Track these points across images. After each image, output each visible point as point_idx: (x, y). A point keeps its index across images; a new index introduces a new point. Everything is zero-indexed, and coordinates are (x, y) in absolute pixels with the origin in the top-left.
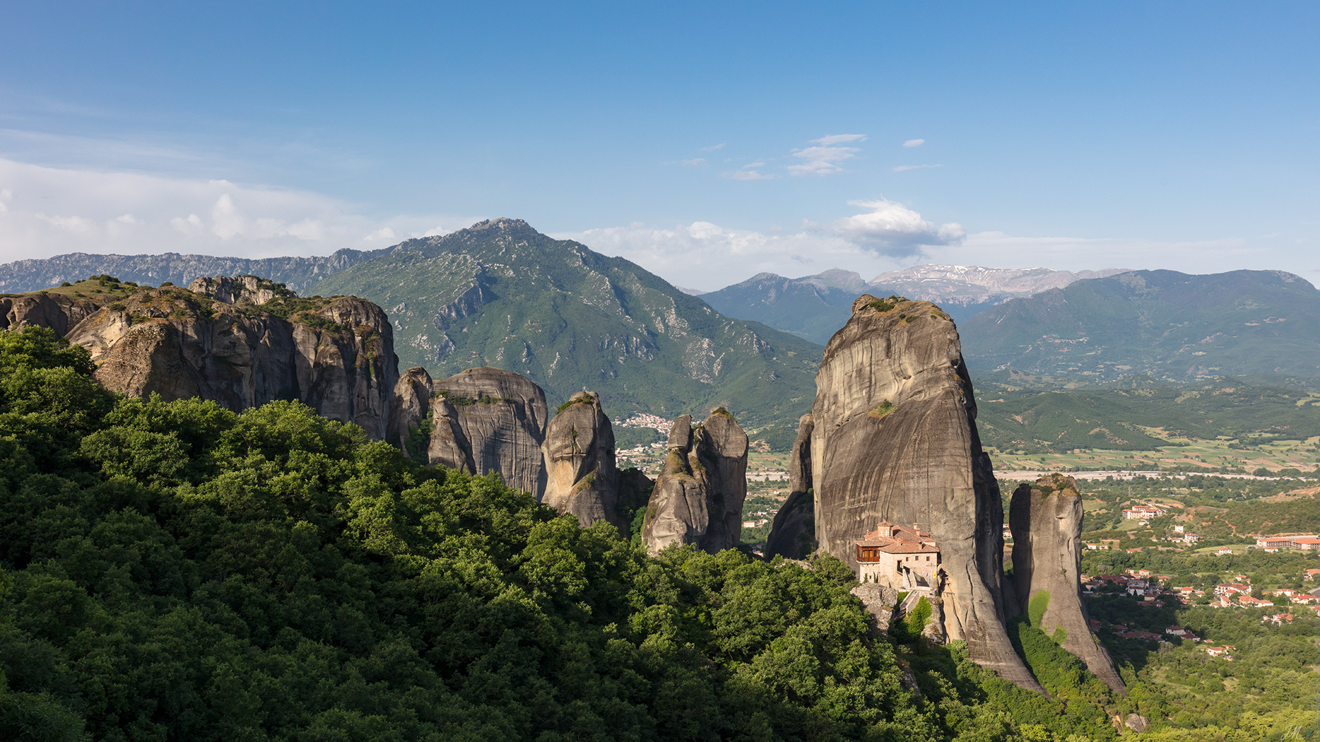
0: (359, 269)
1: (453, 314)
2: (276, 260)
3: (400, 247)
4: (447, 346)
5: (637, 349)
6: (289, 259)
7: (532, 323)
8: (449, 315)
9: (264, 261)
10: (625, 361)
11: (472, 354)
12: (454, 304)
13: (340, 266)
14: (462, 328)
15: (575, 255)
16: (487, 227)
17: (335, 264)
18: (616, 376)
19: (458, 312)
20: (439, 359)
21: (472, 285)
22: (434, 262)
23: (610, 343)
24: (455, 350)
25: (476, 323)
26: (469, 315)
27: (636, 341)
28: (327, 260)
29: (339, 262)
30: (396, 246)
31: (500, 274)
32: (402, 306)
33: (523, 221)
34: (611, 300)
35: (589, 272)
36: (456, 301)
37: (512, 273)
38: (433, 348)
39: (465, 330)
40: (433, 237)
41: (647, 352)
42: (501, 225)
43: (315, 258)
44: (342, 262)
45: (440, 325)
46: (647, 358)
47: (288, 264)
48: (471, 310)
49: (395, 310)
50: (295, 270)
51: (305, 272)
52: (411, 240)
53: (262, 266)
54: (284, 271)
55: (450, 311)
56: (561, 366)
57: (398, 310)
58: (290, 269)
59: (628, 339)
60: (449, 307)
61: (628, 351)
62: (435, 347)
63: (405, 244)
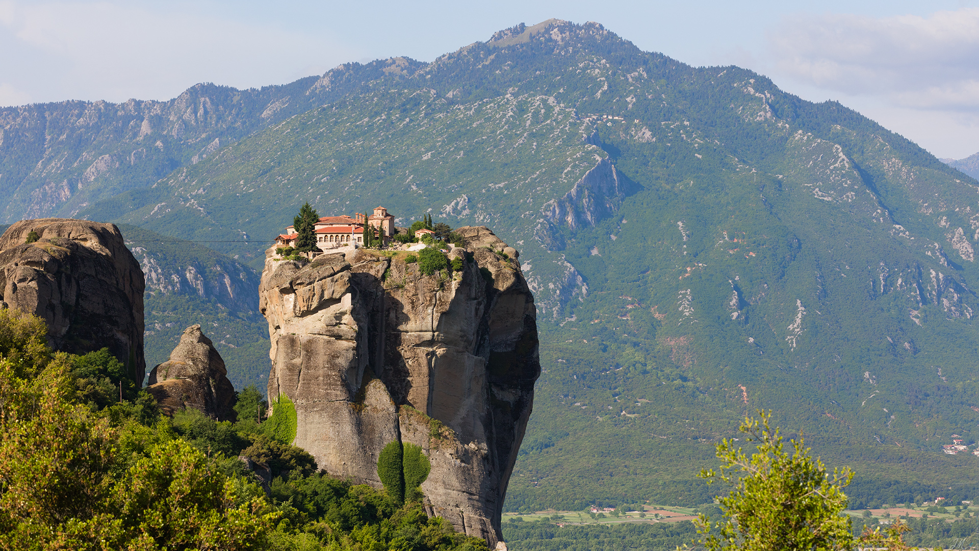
0: (304, 126)
1: (570, 219)
2: (52, 106)
3: (326, 82)
4: (572, 285)
5: (939, 295)
6: (81, 105)
7: (732, 238)
8: (562, 221)
9: (29, 109)
10: (925, 320)
11: (625, 302)
12: (569, 196)
13: (196, 120)
14: (590, 248)
15: (752, 98)
16: (524, 38)
17: (186, 116)
18: (916, 351)
19: (578, 215)
20: (561, 312)
21: (599, 158)
22: (478, 111)
23: (890, 281)
24: (589, 294)
25: (613, 237)
26: (598, 221)
27: (937, 277)
28: (168, 106)
29: (195, 112)
30: (318, 77)
31: (622, 135)
32: (462, 200)
33: (601, 27)
34: (856, 191)
35: (791, 134)
36: (573, 191)
37: (648, 134)
38: (547, 289)
39: (595, 252)
40: (394, 61)
41: (960, 300)
42: (555, 34)
43: (138, 103)
44: (201, 111)
45: (548, 241)
46: (962, 314)
47: (79, 116)
48: (602, 214)
49: (449, 208)
50: (97, 128)
51: (119, 133)
52: (347, 66)
53: (25, 119)
54: (73, 130)
55: (564, 213)
56: (812, 327)
57: (455, 209)
58: (87, 127)
59: (920, 274)
60: (561, 205)
61: (924, 300)
62: (551, 286)
63: (336, 74)
